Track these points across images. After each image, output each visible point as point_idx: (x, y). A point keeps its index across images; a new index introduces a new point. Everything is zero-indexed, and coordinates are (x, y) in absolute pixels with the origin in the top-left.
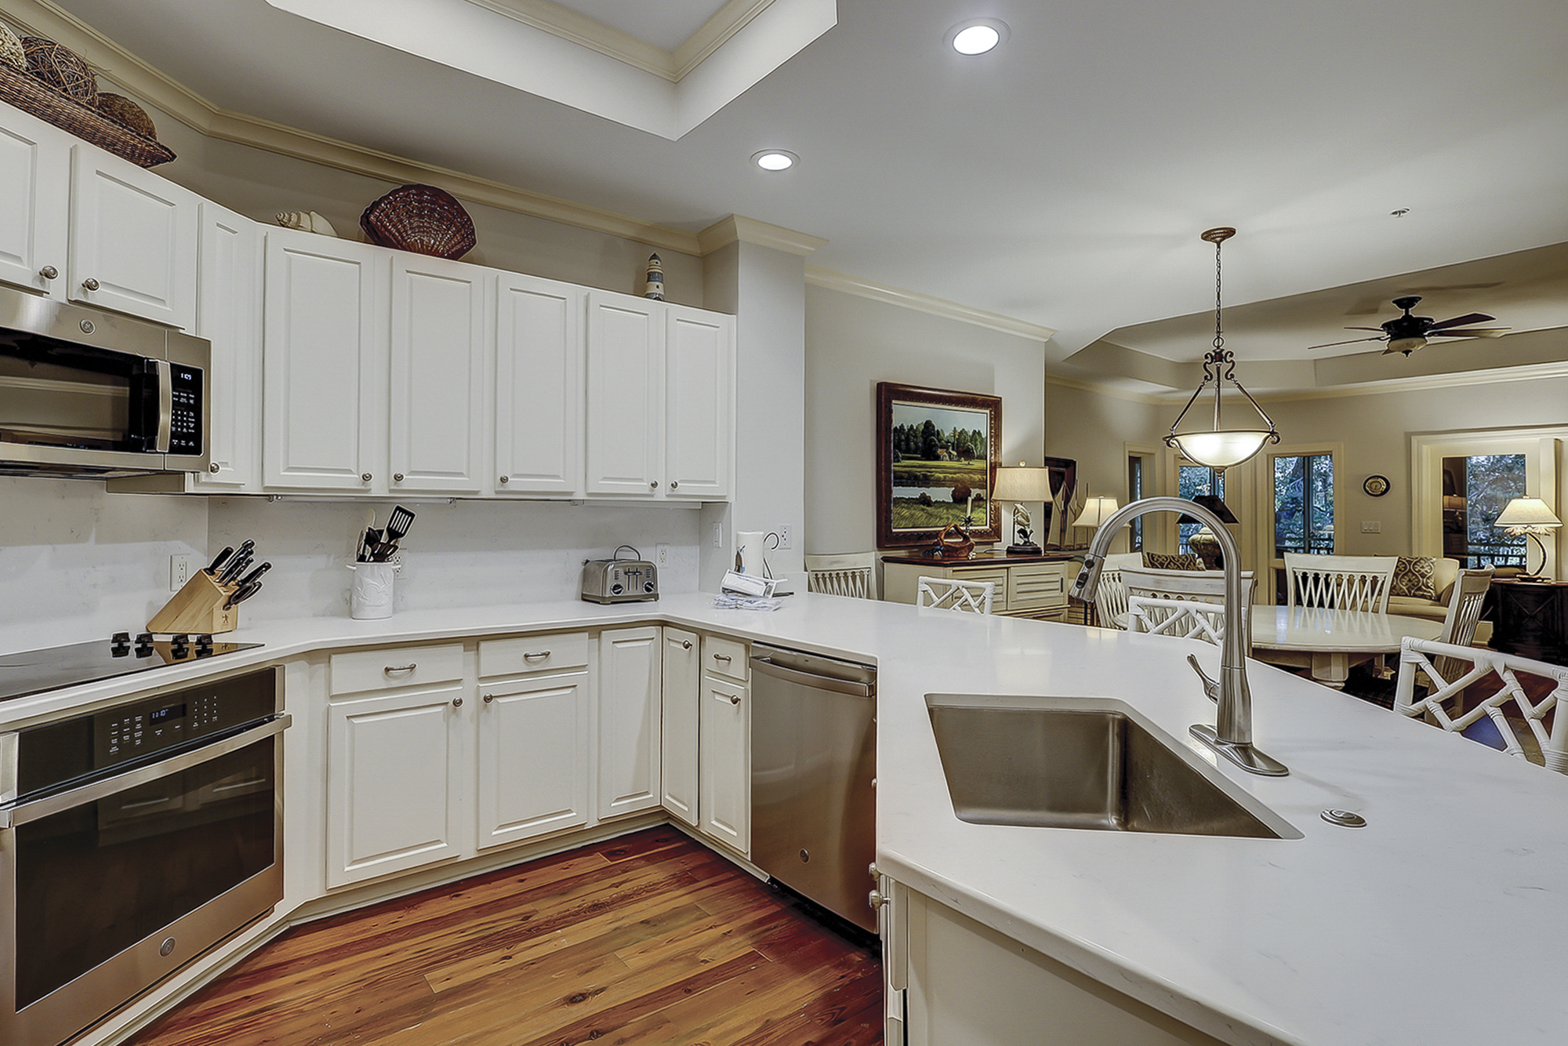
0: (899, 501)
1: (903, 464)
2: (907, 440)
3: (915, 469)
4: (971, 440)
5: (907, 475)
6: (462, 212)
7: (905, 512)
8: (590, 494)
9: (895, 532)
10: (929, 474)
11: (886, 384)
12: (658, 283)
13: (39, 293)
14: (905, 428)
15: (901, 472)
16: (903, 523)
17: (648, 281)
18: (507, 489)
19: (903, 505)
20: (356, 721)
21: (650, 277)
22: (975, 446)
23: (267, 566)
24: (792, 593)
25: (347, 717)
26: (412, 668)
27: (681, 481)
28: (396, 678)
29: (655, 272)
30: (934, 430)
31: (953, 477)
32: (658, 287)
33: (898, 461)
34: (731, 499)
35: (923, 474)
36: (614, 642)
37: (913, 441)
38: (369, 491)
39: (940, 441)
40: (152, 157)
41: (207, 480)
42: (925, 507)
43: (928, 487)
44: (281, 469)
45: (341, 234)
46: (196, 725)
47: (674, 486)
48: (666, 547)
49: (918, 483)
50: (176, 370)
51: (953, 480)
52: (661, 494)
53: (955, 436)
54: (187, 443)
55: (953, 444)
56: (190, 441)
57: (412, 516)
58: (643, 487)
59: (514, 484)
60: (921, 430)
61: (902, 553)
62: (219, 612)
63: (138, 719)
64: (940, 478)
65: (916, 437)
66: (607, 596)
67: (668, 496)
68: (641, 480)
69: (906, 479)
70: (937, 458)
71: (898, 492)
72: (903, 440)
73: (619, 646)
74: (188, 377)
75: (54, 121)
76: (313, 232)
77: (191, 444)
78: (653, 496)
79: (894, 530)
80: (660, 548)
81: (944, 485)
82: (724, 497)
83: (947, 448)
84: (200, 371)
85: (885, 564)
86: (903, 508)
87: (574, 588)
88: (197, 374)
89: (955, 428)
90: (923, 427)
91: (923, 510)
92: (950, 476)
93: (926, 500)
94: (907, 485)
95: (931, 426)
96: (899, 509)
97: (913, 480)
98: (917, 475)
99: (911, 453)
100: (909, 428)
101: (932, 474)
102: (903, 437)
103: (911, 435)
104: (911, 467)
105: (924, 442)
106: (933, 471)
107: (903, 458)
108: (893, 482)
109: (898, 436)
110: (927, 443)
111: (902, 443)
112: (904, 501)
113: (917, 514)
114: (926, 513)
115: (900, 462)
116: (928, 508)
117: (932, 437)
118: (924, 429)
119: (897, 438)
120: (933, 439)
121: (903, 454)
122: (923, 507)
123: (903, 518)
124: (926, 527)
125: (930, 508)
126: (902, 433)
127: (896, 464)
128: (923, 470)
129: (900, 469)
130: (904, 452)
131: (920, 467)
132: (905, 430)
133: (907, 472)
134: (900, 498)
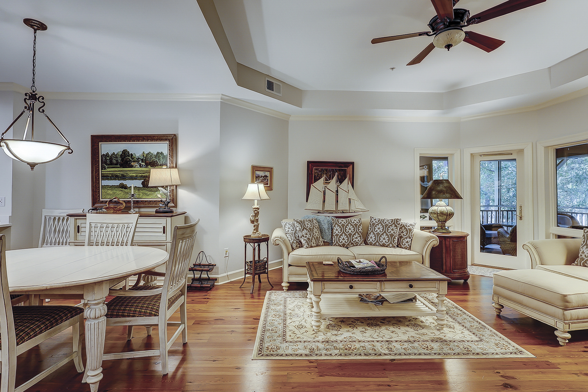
0: (106, 187)
1: (109, 170)
2: (111, 159)
3: (116, 172)
4: (155, 157)
5: (111, 175)
7: (110, 192)
10: (125, 174)
11: (96, 135)
14: (109, 154)
15: (107, 174)
16: (109, 197)
19: (108, 188)
22: (159, 160)
30: (129, 154)
31: (142, 175)
35: (121, 174)
37: (115, 160)
39: (133, 159)
42: (123, 189)
43: (125, 180)
49: (118, 179)
51: (142, 176)
53: (144, 156)
55: (142, 160)
60: (120, 155)
64: (133, 176)
65: (117, 158)
69: (111, 177)
70: (132, 166)
72: (108, 160)
79: (101, 200)
81: (136, 179)
83: (138, 162)
86: (108, 190)
89: (144, 152)
90: (121, 153)
91: (121, 191)
92: (141, 174)
93: (124, 186)
94: (111, 179)
95: (127, 152)
96: (106, 190)
97: (115, 177)
98: (117, 175)
99: (113, 165)
100: (112, 154)
101: (127, 174)
102: (108, 158)
103: (113, 157)
104: (114, 171)
105: (122, 160)
106: (128, 173)
107: (108, 168)
108: (102, 178)
109: (105, 158)
110: (124, 160)
111: (108, 161)
112: (109, 186)
113: (118, 192)
114: (124, 192)
115: (106, 169)
116: (125, 190)
117: (127, 157)
118: (122, 153)
119: (104, 159)
120: (128, 158)
121: (108, 165)
122: (122, 189)
123: (108, 194)
124: (124, 199)
125: (126, 190)
126: (107, 157)
127: (104, 170)
128: (121, 172)
129: (106, 172)
130: (109, 165)
131: (119, 171)
132: (109, 155)
133: (111, 174)
134: (106, 185)
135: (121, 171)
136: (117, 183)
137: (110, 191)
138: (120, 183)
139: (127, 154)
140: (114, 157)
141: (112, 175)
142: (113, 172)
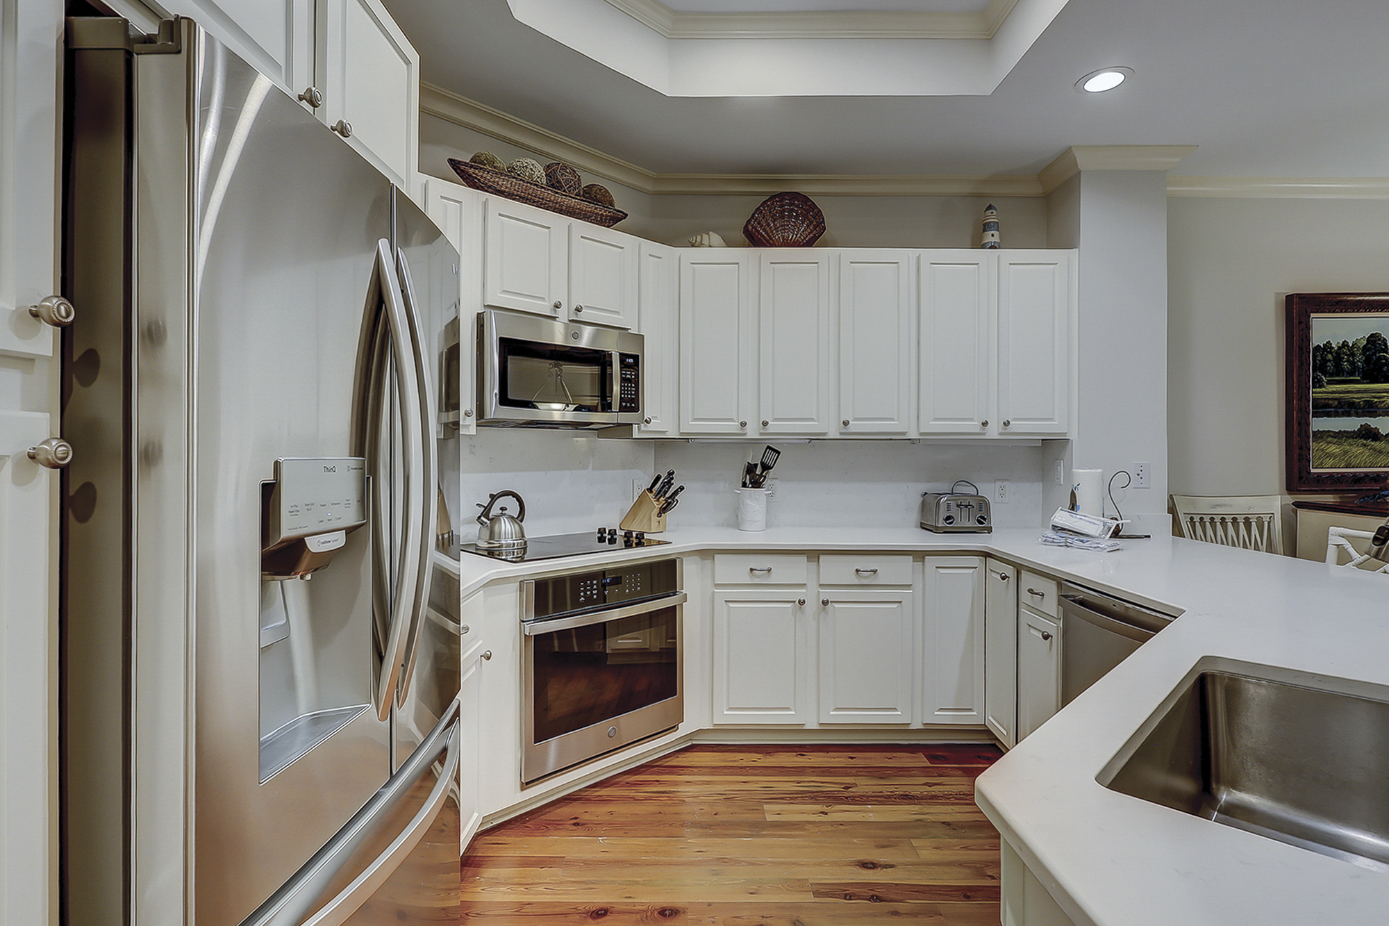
0: (1320, 435)
1: (1330, 390)
2: (1338, 359)
3: (1352, 395)
5: (1336, 403)
6: (814, 206)
7: (1333, 449)
8: (921, 434)
9: (1315, 473)
10: (1376, 400)
11: (1301, 296)
12: (993, 232)
13: (554, 318)
14: (1333, 345)
15: (1328, 399)
16: (1331, 462)
17: (984, 231)
18: (849, 431)
19: (1329, 439)
20: (731, 605)
21: (986, 227)
23: (682, 488)
24: (1149, 537)
25: (726, 601)
26: (769, 570)
27: (1014, 419)
28: (757, 577)
29: (990, 222)
30: (1385, 345)
32: (993, 235)
33: (1321, 387)
34: (1073, 436)
35: (1364, 401)
36: (937, 567)
37: (1348, 361)
38: (745, 434)
40: (612, 219)
41: (645, 429)
42: (1368, 441)
43: (1375, 417)
44: (690, 420)
45: (729, 244)
46: (627, 591)
47: (1007, 424)
48: (1005, 483)
49: (1357, 412)
50: (623, 357)
52: (993, 432)
54: (631, 404)
56: (632, 403)
57: (779, 453)
58: (975, 426)
59: (855, 426)
60: (1362, 346)
61: (1329, 499)
62: (655, 518)
63: (595, 582)
65: (1353, 355)
66: (940, 526)
67: (1001, 434)
68: (971, 420)
69: (1336, 407)
71: (1318, 424)
72: (1329, 361)
73: (942, 571)
74: (631, 361)
75: (560, 211)
76: (710, 246)
77: (633, 405)
78: (984, 434)
79: (1312, 471)
80: (998, 484)
82: (1065, 434)
84: (638, 356)
85: (1298, 509)
86: (1329, 443)
87: (914, 516)
88: (636, 358)
90: (1365, 342)
91: (1365, 445)
93: (1370, 432)
94: (1337, 415)
95: (1379, 340)
96: (1323, 445)
97: (1347, 408)
98: (1354, 402)
99: (1343, 376)
100: (1340, 345)
101: (1381, 400)
102: (1330, 356)
103: (1344, 353)
104: (1344, 392)
105: (1368, 360)
106: (1384, 396)
107: (1329, 383)
108: (1313, 412)
109: (1321, 356)
110: (1372, 362)
111: (1329, 364)
112: (1332, 434)
113: (1354, 450)
114: (1370, 449)
115: (1324, 387)
116: (1373, 443)
117: (1382, 354)
118: (1367, 344)
119: (1319, 358)
120: (1384, 356)
121: (1329, 377)
122: (1365, 442)
123: (1329, 455)
124: (1370, 467)
125: (1378, 443)
126: (1328, 352)
127: (1318, 390)
128: (1365, 395)
129: (1324, 396)
130: (1331, 375)
131: (1359, 391)
132: (1333, 348)
133: (1336, 399)
134: (1324, 431)
135: (1366, 391)
136: (1352, 424)
137: (1334, 447)
138: (1361, 426)
139: (1379, 344)
140: (1346, 355)
141: (1339, 403)
142: (1341, 395)
